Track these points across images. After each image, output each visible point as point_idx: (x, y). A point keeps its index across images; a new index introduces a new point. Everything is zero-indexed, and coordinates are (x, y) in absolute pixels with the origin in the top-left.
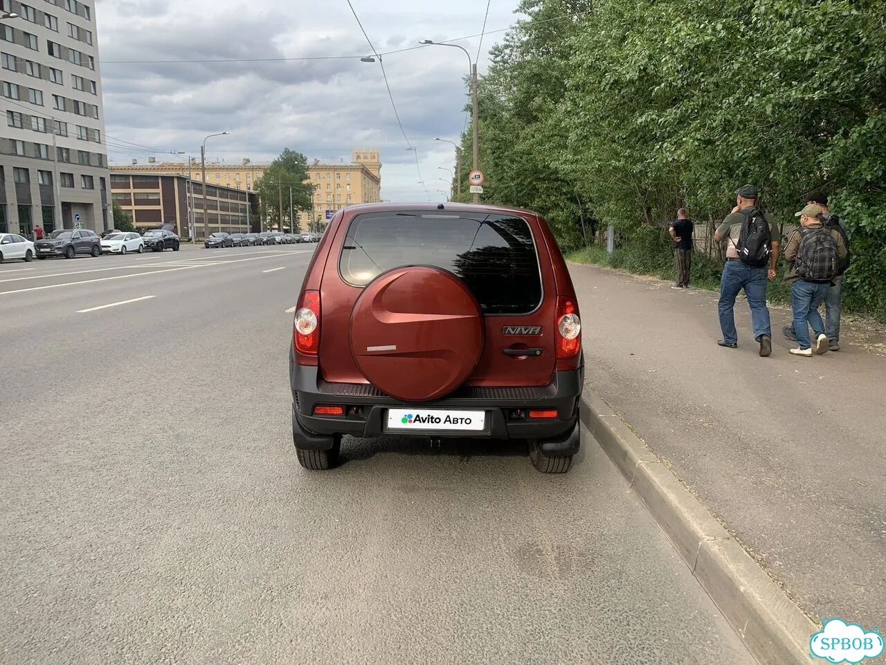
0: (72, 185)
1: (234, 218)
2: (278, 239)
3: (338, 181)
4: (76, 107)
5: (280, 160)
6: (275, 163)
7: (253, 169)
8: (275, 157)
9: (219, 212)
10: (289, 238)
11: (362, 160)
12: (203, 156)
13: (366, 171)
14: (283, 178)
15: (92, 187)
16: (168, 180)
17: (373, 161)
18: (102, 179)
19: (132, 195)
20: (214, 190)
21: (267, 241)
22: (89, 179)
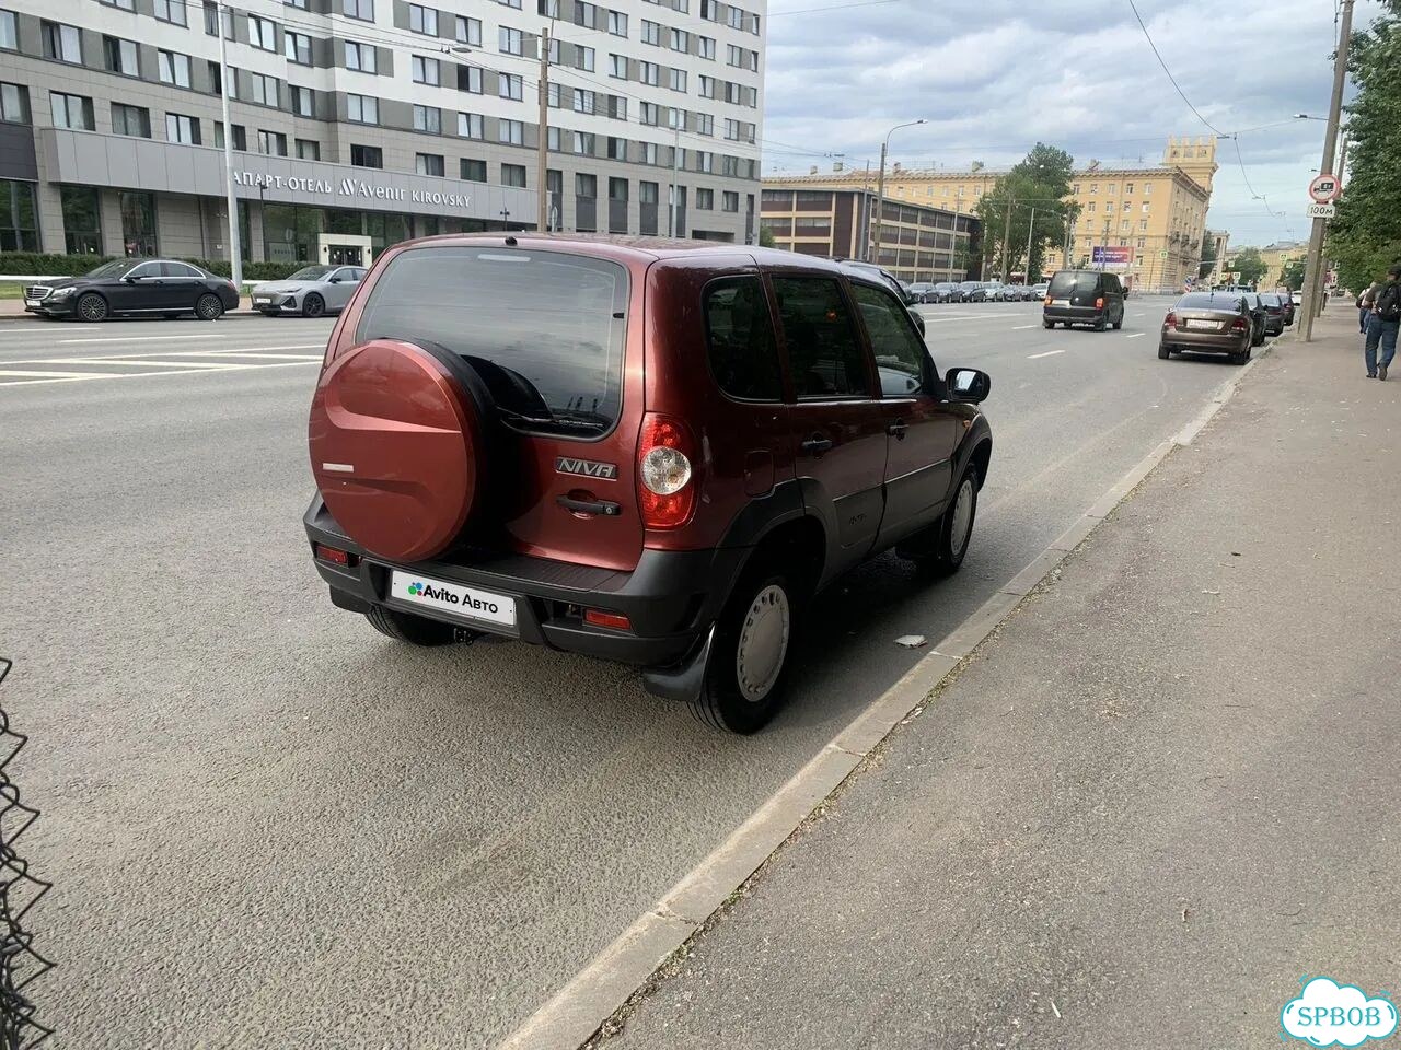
0: (710, 207)
1: (941, 258)
2: (990, 293)
3: (1127, 196)
4: (727, 91)
5: (1028, 163)
6: (1017, 169)
7: (986, 178)
8: (1020, 159)
9: (917, 248)
10: (1010, 292)
11: (1179, 160)
12: (883, 160)
13: (1183, 179)
14: (1027, 192)
15: (736, 210)
16: (845, 197)
17: (1202, 159)
18: (751, 197)
19: (794, 220)
20: (913, 213)
21: (971, 295)
22: (732, 196)
